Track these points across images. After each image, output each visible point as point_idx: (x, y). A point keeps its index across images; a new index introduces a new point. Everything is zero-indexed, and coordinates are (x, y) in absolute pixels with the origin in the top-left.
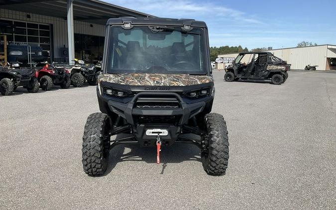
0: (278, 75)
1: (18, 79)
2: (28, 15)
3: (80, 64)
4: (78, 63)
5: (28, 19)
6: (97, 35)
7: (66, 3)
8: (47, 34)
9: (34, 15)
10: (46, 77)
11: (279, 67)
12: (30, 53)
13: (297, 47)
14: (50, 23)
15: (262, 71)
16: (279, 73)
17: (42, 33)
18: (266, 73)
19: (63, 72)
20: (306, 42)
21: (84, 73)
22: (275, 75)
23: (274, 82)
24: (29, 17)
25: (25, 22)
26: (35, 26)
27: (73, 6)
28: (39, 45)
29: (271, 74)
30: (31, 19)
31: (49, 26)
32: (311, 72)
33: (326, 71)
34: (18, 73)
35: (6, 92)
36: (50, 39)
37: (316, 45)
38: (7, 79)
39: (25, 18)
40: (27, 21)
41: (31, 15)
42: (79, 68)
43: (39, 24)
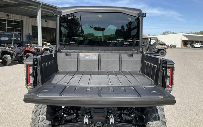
0: (163, 51)
1: (14, 55)
2: (7, 15)
3: (48, 45)
4: (47, 45)
5: (7, 17)
6: (49, 27)
7: (36, 8)
8: (19, 26)
9: (11, 14)
10: (29, 54)
11: (163, 46)
12: (14, 39)
13: (163, 34)
14: (21, 19)
15: (153, 48)
16: (163, 50)
17: (16, 26)
18: (156, 49)
19: (39, 51)
20: (168, 31)
21: (51, 51)
22: (161, 51)
23: (160, 55)
24: (8, 15)
25: (5, 19)
26: (12, 21)
27: (41, 10)
28: (18, 34)
29: (159, 50)
30: (9, 17)
31: (20, 22)
32: (173, 49)
33: (181, 48)
34: (14, 52)
35: (7, 64)
36: (21, 29)
37: (174, 33)
38: (7, 56)
39: (5, 17)
40: (7, 18)
41: (9, 14)
42: (48, 48)
43: (14, 20)
